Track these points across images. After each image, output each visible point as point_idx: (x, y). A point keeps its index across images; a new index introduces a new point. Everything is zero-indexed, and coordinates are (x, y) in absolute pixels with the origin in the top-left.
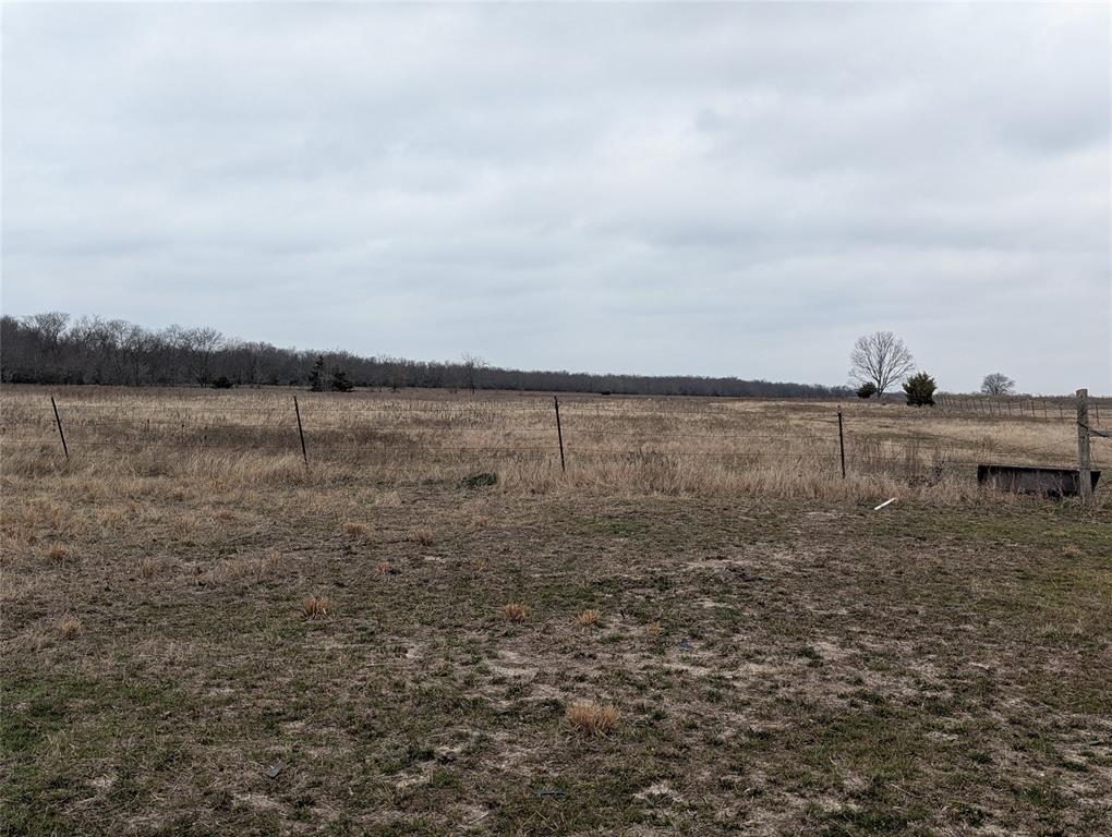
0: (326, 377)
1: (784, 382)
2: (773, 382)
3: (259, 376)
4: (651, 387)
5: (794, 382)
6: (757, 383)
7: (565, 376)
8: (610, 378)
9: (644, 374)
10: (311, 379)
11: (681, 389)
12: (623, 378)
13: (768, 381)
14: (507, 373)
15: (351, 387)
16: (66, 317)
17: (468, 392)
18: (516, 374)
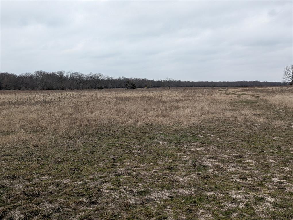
0: (129, 85)
2: (270, 82)
3: (110, 86)
4: (232, 85)
7: (207, 82)
8: (220, 82)
9: (230, 81)
10: (126, 86)
11: (241, 85)
12: (224, 82)
13: (268, 82)
15: (136, 88)
16: (64, 72)
17: (168, 88)
18: (193, 82)
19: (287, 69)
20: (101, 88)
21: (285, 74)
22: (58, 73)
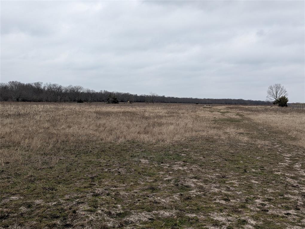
0: (111, 99)
1: (257, 100)
2: (254, 100)
3: (90, 99)
4: (216, 102)
5: (260, 100)
6: (249, 101)
8: (205, 99)
10: (107, 100)
12: (208, 99)
13: (252, 100)
14: (175, 98)
15: (118, 102)
16: (42, 83)
17: (152, 103)
18: (177, 98)
19: (271, 88)
20: (80, 101)
21: (269, 93)
22: (35, 84)
